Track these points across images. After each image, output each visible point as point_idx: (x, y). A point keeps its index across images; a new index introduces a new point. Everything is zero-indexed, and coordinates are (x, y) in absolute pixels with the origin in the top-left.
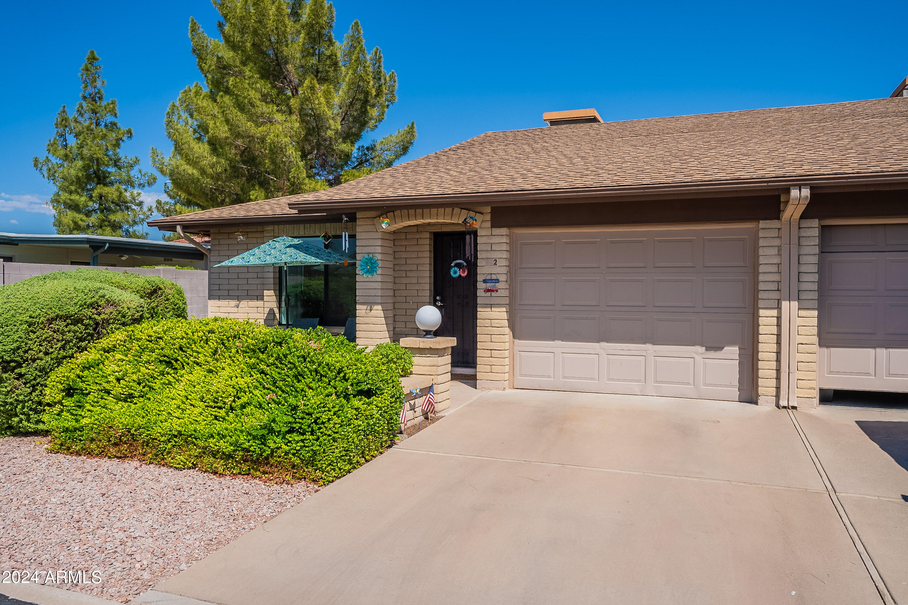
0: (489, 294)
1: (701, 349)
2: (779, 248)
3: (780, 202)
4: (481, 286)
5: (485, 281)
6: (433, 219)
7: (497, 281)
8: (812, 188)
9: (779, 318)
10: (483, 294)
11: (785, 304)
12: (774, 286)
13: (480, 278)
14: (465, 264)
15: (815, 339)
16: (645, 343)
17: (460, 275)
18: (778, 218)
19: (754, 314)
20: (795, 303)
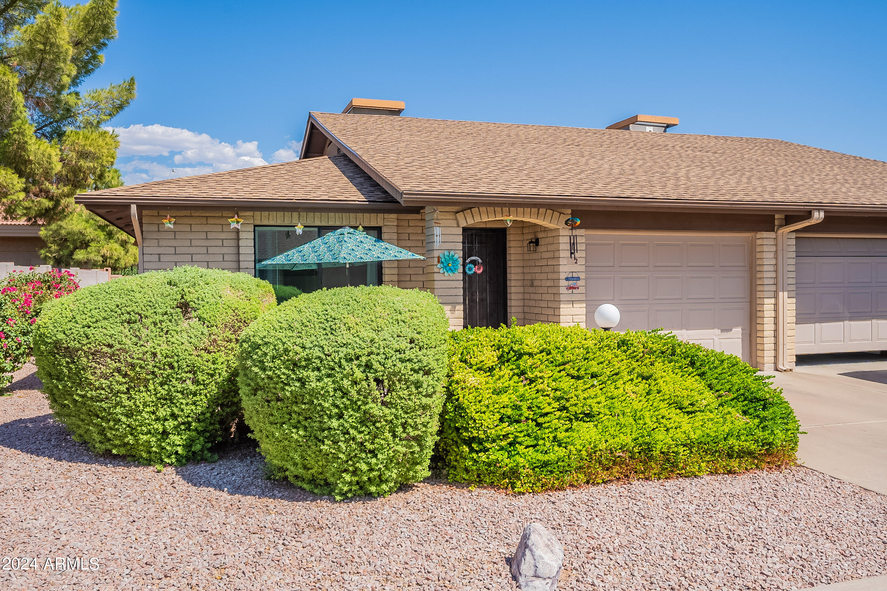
0: (570, 291)
1: (717, 331)
2: (776, 252)
3: (774, 219)
4: (563, 283)
5: (567, 279)
6: (520, 217)
7: (578, 279)
8: (826, 212)
9: (776, 305)
10: (565, 291)
11: (781, 294)
12: (772, 281)
13: (563, 276)
14: (480, 261)
15: (794, 320)
16: (681, 329)
17: (475, 273)
18: (774, 231)
19: (751, 302)
20: (786, 294)
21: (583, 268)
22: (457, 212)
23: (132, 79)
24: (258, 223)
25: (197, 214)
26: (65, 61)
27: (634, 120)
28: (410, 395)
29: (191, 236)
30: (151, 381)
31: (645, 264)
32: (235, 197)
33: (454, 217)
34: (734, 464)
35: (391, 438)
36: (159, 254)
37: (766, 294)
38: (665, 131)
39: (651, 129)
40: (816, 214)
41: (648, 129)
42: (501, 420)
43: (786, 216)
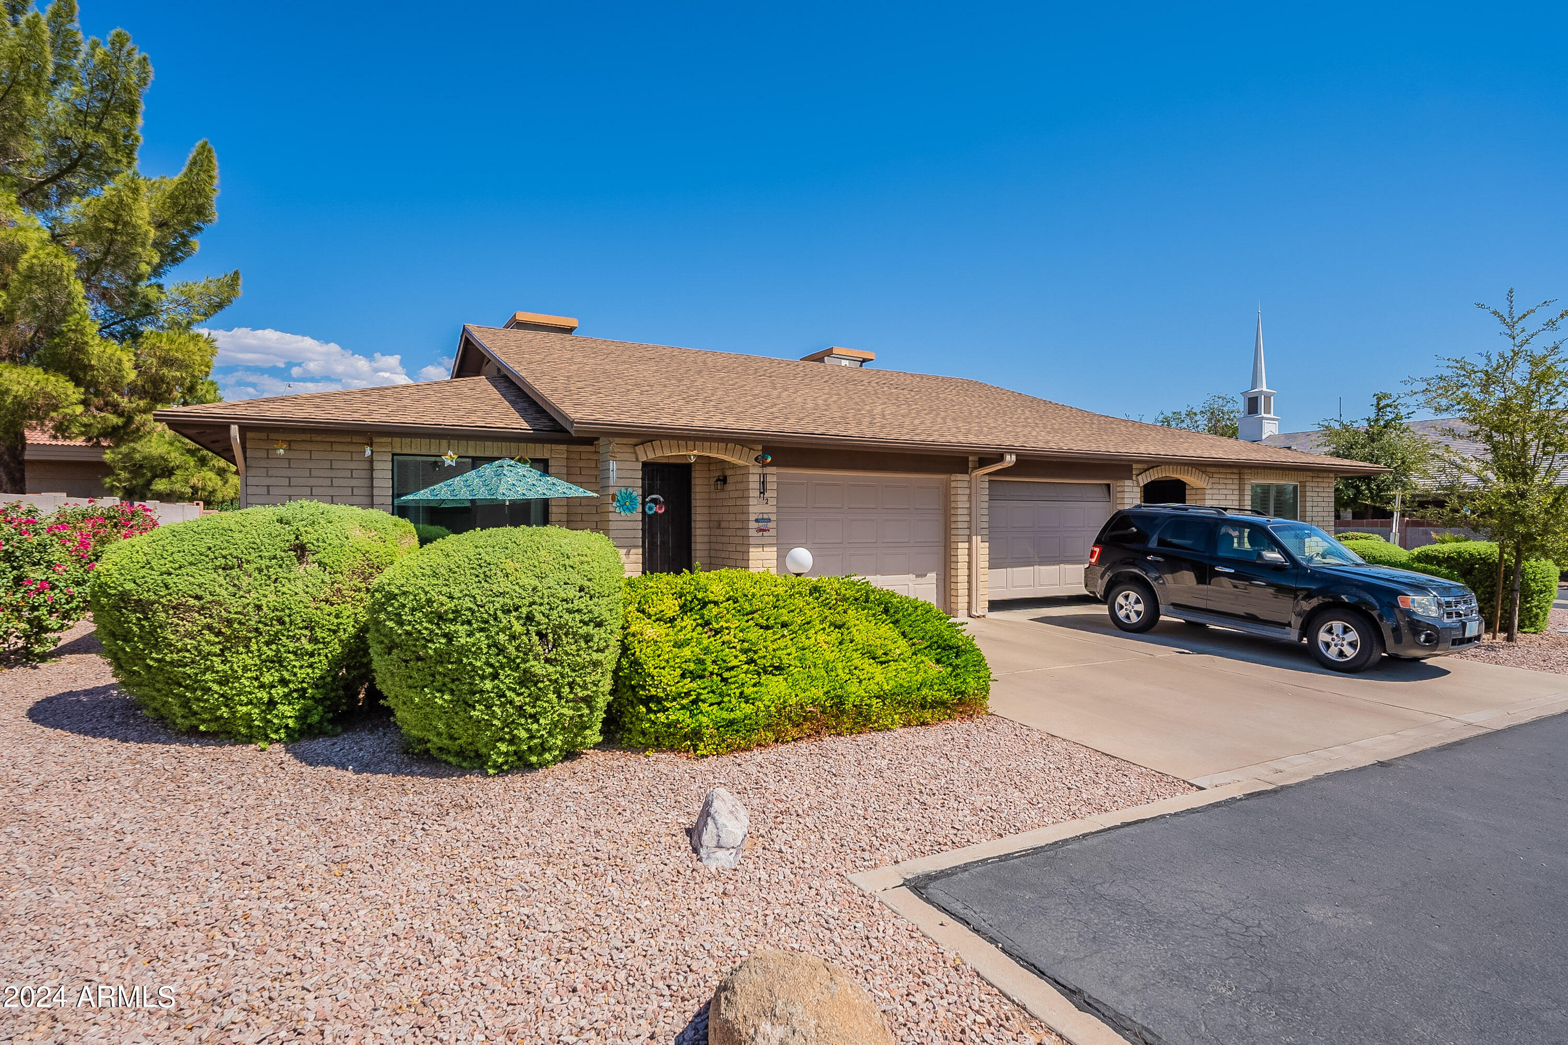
0: (761, 534)
1: (912, 577)
2: (970, 495)
3: (968, 461)
4: (753, 525)
5: (757, 521)
6: (705, 452)
7: (769, 520)
8: (1017, 455)
9: (970, 549)
10: (755, 534)
11: (974, 538)
12: (966, 525)
13: (752, 517)
14: (662, 499)
15: (987, 564)
17: (656, 512)
18: (967, 473)
19: (945, 546)
20: (979, 538)
21: (774, 509)
22: (636, 445)
23: (236, 273)
24: (398, 451)
25: (319, 439)
26: (143, 245)
27: (829, 353)
28: (578, 650)
29: (310, 465)
30: (254, 640)
31: (839, 506)
32: (368, 420)
33: (632, 450)
34: (927, 715)
35: (555, 700)
36: (268, 486)
37: (960, 538)
38: (861, 366)
39: (847, 362)
40: (1008, 457)
41: (844, 363)
42: (683, 676)
43: (980, 458)
